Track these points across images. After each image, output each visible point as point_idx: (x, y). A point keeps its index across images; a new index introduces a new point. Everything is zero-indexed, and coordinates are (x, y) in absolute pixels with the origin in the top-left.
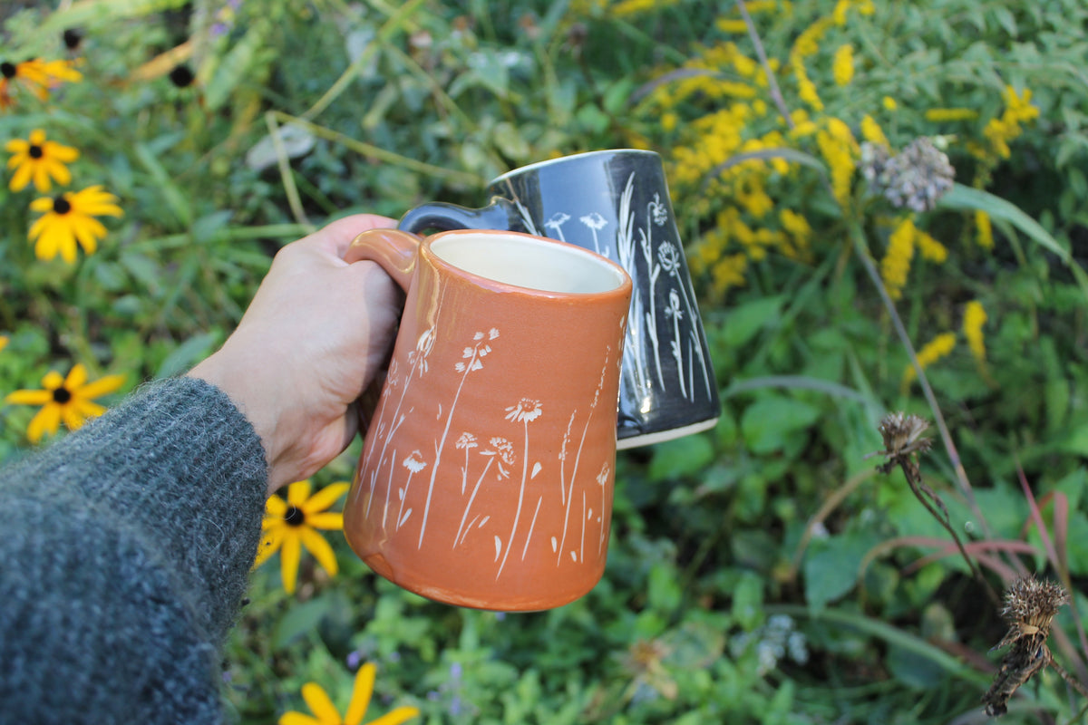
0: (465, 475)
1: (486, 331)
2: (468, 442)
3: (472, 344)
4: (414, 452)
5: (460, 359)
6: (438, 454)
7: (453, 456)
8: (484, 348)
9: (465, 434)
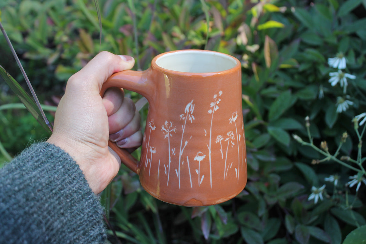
0: (222, 152)
1: (218, 93)
2: (220, 139)
3: (213, 101)
4: (198, 153)
5: (209, 108)
6: (210, 149)
7: (216, 147)
8: (218, 100)
9: (218, 136)
